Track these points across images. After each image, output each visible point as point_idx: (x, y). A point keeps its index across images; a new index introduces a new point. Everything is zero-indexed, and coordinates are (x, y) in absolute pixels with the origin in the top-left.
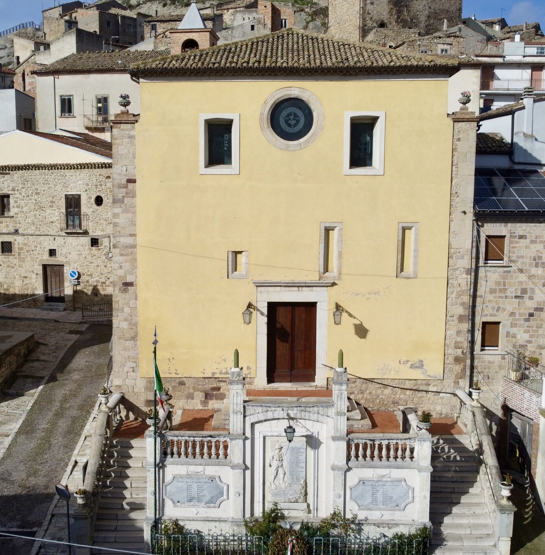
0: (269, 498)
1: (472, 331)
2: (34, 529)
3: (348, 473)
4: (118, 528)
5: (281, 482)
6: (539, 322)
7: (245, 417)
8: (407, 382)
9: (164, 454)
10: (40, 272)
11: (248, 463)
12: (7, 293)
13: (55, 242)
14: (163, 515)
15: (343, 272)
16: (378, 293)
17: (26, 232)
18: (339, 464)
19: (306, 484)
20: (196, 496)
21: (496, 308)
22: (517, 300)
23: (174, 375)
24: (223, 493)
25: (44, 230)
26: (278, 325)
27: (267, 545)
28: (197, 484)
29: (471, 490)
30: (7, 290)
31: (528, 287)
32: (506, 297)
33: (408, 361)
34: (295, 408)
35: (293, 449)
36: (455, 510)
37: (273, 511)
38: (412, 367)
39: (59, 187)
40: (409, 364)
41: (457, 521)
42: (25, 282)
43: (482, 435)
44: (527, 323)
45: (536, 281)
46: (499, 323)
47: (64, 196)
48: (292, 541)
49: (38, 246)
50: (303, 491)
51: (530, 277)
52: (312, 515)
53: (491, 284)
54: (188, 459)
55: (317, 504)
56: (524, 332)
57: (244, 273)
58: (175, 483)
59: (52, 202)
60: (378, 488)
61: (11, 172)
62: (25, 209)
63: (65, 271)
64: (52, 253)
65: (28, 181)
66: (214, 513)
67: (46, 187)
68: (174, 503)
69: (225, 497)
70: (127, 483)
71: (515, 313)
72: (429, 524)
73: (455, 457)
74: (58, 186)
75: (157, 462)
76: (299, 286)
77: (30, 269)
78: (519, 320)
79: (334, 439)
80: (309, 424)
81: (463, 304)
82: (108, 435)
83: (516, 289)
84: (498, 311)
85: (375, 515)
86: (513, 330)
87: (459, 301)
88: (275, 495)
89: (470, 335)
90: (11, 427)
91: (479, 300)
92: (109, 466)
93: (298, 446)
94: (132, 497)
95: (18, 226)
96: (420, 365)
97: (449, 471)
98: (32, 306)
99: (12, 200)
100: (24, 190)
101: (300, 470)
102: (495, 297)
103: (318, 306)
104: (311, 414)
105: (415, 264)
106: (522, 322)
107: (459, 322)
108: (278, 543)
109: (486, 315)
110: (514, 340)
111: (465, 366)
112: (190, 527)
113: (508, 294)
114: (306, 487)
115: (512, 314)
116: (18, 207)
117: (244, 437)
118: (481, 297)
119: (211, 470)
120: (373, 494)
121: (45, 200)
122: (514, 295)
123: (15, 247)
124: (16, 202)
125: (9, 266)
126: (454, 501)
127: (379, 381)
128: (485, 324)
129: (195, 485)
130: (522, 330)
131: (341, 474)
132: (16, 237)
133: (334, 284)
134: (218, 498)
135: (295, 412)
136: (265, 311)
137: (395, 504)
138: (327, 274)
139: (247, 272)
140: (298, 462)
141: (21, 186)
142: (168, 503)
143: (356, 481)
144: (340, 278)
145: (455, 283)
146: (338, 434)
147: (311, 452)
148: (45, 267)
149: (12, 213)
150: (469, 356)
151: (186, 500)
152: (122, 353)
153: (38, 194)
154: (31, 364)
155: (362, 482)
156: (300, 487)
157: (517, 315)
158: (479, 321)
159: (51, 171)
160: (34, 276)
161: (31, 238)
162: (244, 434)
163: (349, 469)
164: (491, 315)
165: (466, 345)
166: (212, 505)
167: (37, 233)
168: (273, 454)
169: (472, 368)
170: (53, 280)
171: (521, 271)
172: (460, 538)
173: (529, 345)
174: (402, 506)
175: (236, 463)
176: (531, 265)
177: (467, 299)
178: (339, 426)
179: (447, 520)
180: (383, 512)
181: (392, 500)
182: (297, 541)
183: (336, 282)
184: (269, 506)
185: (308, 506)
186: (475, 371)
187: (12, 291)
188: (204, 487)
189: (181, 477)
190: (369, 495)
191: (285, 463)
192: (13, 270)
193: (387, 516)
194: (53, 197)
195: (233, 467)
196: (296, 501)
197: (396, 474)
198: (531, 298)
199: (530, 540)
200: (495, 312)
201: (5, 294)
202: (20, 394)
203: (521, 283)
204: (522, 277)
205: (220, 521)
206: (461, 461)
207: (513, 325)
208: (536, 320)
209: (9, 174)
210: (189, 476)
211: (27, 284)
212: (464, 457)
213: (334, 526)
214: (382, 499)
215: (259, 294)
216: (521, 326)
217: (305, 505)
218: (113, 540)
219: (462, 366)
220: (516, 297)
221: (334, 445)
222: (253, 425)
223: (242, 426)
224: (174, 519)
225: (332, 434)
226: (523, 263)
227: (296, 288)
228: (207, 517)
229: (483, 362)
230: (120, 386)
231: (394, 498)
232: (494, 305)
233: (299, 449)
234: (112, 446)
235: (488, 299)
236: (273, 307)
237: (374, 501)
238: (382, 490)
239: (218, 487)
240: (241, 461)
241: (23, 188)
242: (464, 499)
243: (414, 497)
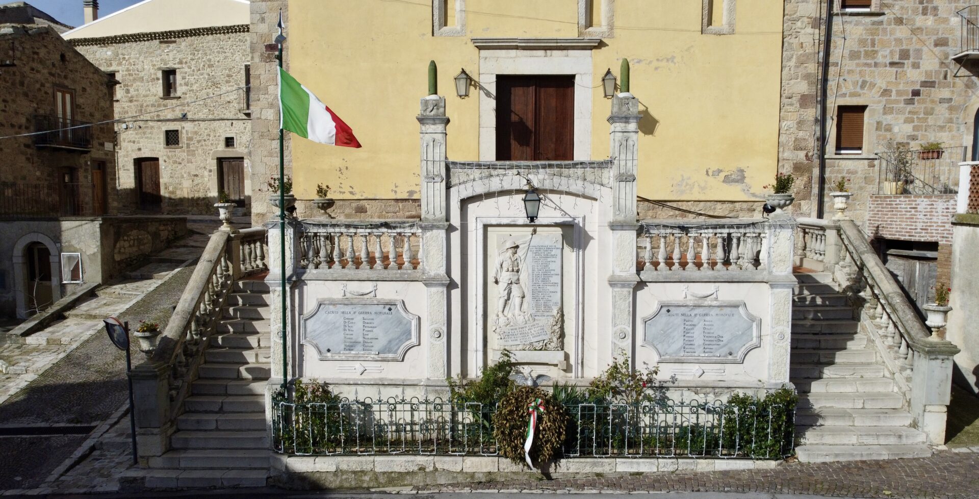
0: (495, 343)
1: (822, 121)
2: (93, 424)
3: (639, 293)
4: (226, 408)
5: (517, 311)
6: (929, 105)
7: (448, 187)
8: (719, 206)
10: (214, 167)
11: (456, 276)
12: (173, 196)
13: (233, 128)
14: (301, 375)
15: (618, 23)
16: (671, 59)
17: (196, 117)
18: (624, 274)
19: (562, 315)
20: (361, 339)
21: (860, 83)
22: (894, 70)
23: (348, 196)
24: (410, 333)
25: (218, 113)
26: (514, 118)
27: (489, 421)
28: (362, 316)
29: (850, 344)
30: (173, 193)
31: (912, 48)
32: (876, 65)
33: (720, 171)
34: (541, 170)
35: (539, 248)
36: (828, 372)
37: (501, 366)
38: (727, 180)
39: (237, 57)
40: (722, 175)
41: (834, 389)
42: (196, 182)
43: (863, 253)
44: (910, 108)
45: (924, 37)
46: (862, 109)
47: (243, 67)
48: (536, 408)
49: (212, 134)
50: (557, 328)
51: (913, 31)
52: (573, 375)
53: (852, 44)
54: (345, 271)
55: (583, 353)
56: (905, 122)
57: (459, 28)
58: (322, 314)
59: (229, 76)
60: (695, 321)
61: (177, 40)
62: (195, 87)
63: (245, 165)
64: (229, 142)
65: (198, 51)
66: (393, 371)
67: (221, 57)
68: (320, 352)
69: (414, 340)
70: (252, 340)
71: (891, 91)
72: (791, 386)
73: (813, 299)
74: (237, 54)
75: (288, 273)
76: (547, 46)
77: (202, 165)
78: (897, 102)
79: (614, 226)
80: (567, 202)
81: (807, 77)
83: (891, 52)
84: (862, 87)
85: (689, 373)
86: (888, 119)
87: (801, 71)
88: (504, 336)
89: (818, 129)
90: (116, 308)
91: (832, 70)
92: (226, 317)
93: (547, 243)
94: (257, 362)
95: (186, 108)
96: (739, 177)
97: (805, 318)
98: (204, 213)
99: (179, 77)
100: (193, 62)
101: (551, 289)
102: (858, 65)
103: (577, 81)
104: (571, 181)
105: (732, 11)
106: (902, 105)
107: (801, 106)
108: (511, 412)
109: (844, 95)
110: (888, 135)
111: (810, 179)
112: (348, 394)
113: (880, 59)
114: (563, 321)
115: (886, 92)
116: (186, 84)
117: (446, 224)
118: (836, 64)
119: (387, 291)
120: (686, 332)
121: (219, 74)
122: (888, 61)
123: (183, 137)
124: (184, 78)
125: (175, 162)
126: (823, 360)
127: (675, 205)
128: (842, 110)
129: (358, 319)
130: (902, 118)
131: (627, 292)
132: (183, 124)
133: (601, 44)
134: (401, 342)
135: (541, 177)
136: (493, 90)
137: (725, 350)
138: (590, 29)
139: (463, 26)
140: (547, 275)
141: (190, 57)
142: (310, 354)
143: (655, 307)
144: (611, 36)
145: (795, 41)
146: (621, 218)
147: (570, 255)
148: (220, 161)
149: (179, 94)
150: (816, 162)
151: (343, 346)
152: (265, 160)
153: (211, 66)
154: (174, 250)
155: (666, 308)
156: (552, 321)
157: (894, 93)
158: (833, 104)
159: (227, 36)
160: (206, 173)
161: (202, 124)
162: (448, 219)
163: (641, 285)
164: (853, 95)
165: (812, 143)
166: (391, 356)
167: (210, 117)
168: (500, 259)
169: (822, 181)
170: (231, 178)
171: (899, 21)
172: (843, 415)
173: (912, 143)
174: (739, 355)
175: (432, 274)
176: (915, 11)
177: (813, 68)
178: (622, 202)
179: (816, 387)
180: (704, 366)
181: (721, 343)
182: (546, 408)
183: (605, 40)
184: (494, 358)
185: (567, 357)
186: (826, 186)
187: (180, 194)
188: (376, 322)
189: (333, 303)
190: (678, 334)
191: (523, 276)
192: (180, 167)
193: (712, 374)
194: (230, 70)
195: (428, 283)
196: (544, 348)
197: (727, 293)
198: (916, 66)
199: (969, 423)
200: (858, 89)
201: (170, 199)
203: (899, 41)
204: (902, 32)
205: (404, 385)
206: (823, 305)
207: (887, 111)
208: (924, 102)
209: (175, 42)
210: (347, 302)
211: (198, 184)
212: (829, 299)
213: (616, 392)
214: (701, 342)
215: (482, 61)
216: (900, 112)
217: (560, 356)
218: (213, 426)
219: (805, 179)
220: (892, 64)
221: (613, 237)
222: (464, 203)
223: (444, 204)
224: (321, 382)
225: (611, 218)
226: (902, 8)
227: (541, 53)
228: (381, 379)
229: (839, 172)
230: (263, 215)
231: (725, 339)
232: (857, 77)
233: (549, 249)
234: (237, 290)
235: (847, 68)
236: (505, 83)
237: (688, 344)
238: (702, 323)
239: (400, 321)
240: (442, 271)
241: (192, 59)
242: (840, 357)
243: (760, 337)
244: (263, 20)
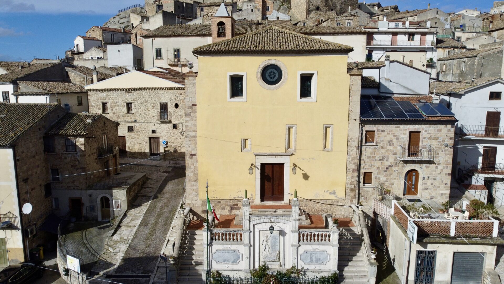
0: (262, 259)
1: (359, 177)
2: (150, 274)
3: (299, 248)
4: (190, 274)
5: (268, 252)
6: (391, 172)
7: (250, 222)
8: (328, 201)
9: (212, 239)
10: (148, 141)
11: (252, 243)
12: (131, 151)
13: (155, 126)
14: (211, 268)
15: (297, 148)
16: (314, 158)
17: (140, 121)
18: (295, 244)
19: (279, 253)
20: (227, 259)
22: (381, 162)
23: (215, 199)
24: (240, 258)
25: (149, 120)
26: (266, 174)
27: (261, 282)
29: (358, 254)
30: (131, 150)
31: (386, 155)
32: (375, 160)
33: (328, 191)
34: (274, 218)
35: (273, 236)
36: (350, 264)
37: (264, 266)
38: (330, 193)
39: (157, 99)
40: (329, 192)
41: (351, 269)
42: (140, 146)
43: (363, 228)
44: (385, 173)
45: (390, 152)
46: (372, 172)
47: (159, 104)
48: (273, 280)
49: (146, 128)
50: (278, 256)
51: (387, 150)
52: (282, 267)
53: (368, 154)
54: (223, 242)
55: (285, 262)
56: (384, 177)
57: (249, 149)
58: (217, 253)
59: (153, 106)
60: (313, 255)
61: (132, 91)
62: (140, 110)
63: (160, 141)
64: (154, 131)
65: (141, 96)
66: (236, 267)
67: (150, 99)
68: (217, 262)
69: (241, 259)
70: (194, 252)
71: (380, 168)
72: (337, 271)
73: (350, 238)
74: (156, 98)
75: (209, 243)
76: (276, 155)
77: (143, 140)
78: (381, 171)
79: (292, 232)
80: (281, 225)
81: (355, 163)
82: (184, 229)
83: (380, 156)
84: (371, 167)
85: (312, 267)
86: (379, 176)
87: (353, 162)
88: (264, 258)
89: (358, 178)
90: (136, 222)
91: (362, 161)
92: (185, 244)
93: (276, 235)
94: (196, 259)
95: (136, 118)
96: (334, 193)
97: (347, 245)
98: (144, 158)
99: (133, 106)
100: (139, 100)
101: (276, 246)
102: (370, 160)
103: (285, 164)
104: (282, 220)
105: (332, 144)
106: (383, 172)
107: (353, 172)
108: (266, 281)
109: (366, 169)
110: (379, 180)
111: (355, 193)
112: (225, 273)
113: (376, 158)
114: (279, 254)
115: (378, 168)
116: (136, 109)
117: (249, 231)
118: (363, 160)
119: (234, 247)
120: (311, 258)
121: (150, 106)
122: (379, 159)
123: (135, 129)
124: (135, 106)
125: (132, 138)
126: (350, 259)
127: (314, 201)
128: (365, 173)
129: (226, 254)
130: (383, 176)
131: (296, 248)
132: (135, 124)
133: (292, 154)
134: (238, 260)
135: (274, 219)
136: (259, 167)
137: (321, 262)
138: (289, 149)
139: (251, 149)
140: (275, 243)
141: (138, 98)
142: (214, 263)
143: (303, 251)
144: (295, 152)
145: (351, 153)
146: (294, 230)
147: (281, 238)
148: (150, 139)
149: (133, 112)
150: (357, 188)
151: (222, 261)
152: (190, 188)
153: (146, 102)
154: (145, 190)
155: (306, 252)
156: (276, 254)
157: (381, 168)
158: (362, 172)
159: (152, 91)
160: (145, 143)
161: (143, 124)
162: (250, 230)
163: (300, 246)
164: (368, 169)
165: (356, 183)
166: (235, 263)
167: (146, 122)
168: (263, 239)
169: (359, 194)
170: (154, 145)
171: (382, 148)
172: (352, 278)
173: (386, 183)
174: (325, 263)
175: (246, 243)
176: (387, 145)
177: (356, 161)
178: (295, 226)
179: (346, 269)
180: (316, 266)
182: (275, 280)
183: (294, 153)
184: (262, 264)
185: (280, 263)
186: (360, 195)
187: (134, 151)
188: (231, 255)
189: (220, 250)
190: (309, 258)
191: (269, 243)
192: (134, 140)
193: (318, 267)
194: (154, 104)
195: (245, 245)
196: (275, 261)
197: (322, 248)
198: (387, 160)
199: (385, 278)
200: (370, 167)
201: (130, 152)
202: (140, 205)
203: (382, 153)
204: (383, 151)
205: (238, 270)
206: (353, 240)
207: (379, 173)
208: (389, 171)
209: (131, 92)
210: (223, 250)
211: (141, 147)
212: (355, 238)
213: (293, 273)
214: (315, 260)
215: (256, 159)
216: (382, 174)
217: (279, 263)
218: (188, 280)
219: (354, 193)
220: (380, 160)
221: (292, 235)
222: (254, 225)
223: (249, 226)
224: (217, 270)
225: (292, 229)
226: (383, 144)
227: (275, 156)
228: (232, 269)
229: (364, 191)
230: (190, 204)
231: (321, 259)
232: (369, 164)
233: (276, 236)
234: (186, 234)
235: (367, 161)
236: (263, 165)
237: (312, 261)
238: (315, 255)
239: (237, 255)
240: (248, 243)
241: (138, 99)
242: (354, 259)
243: (330, 259)
244: (189, 147)
